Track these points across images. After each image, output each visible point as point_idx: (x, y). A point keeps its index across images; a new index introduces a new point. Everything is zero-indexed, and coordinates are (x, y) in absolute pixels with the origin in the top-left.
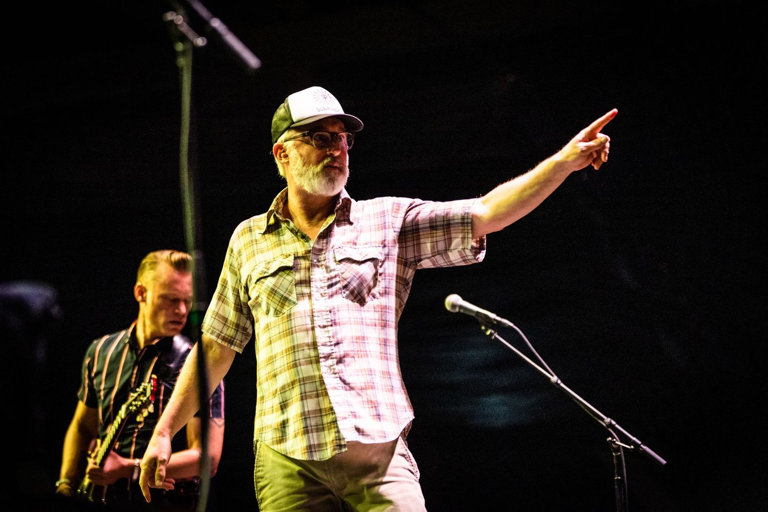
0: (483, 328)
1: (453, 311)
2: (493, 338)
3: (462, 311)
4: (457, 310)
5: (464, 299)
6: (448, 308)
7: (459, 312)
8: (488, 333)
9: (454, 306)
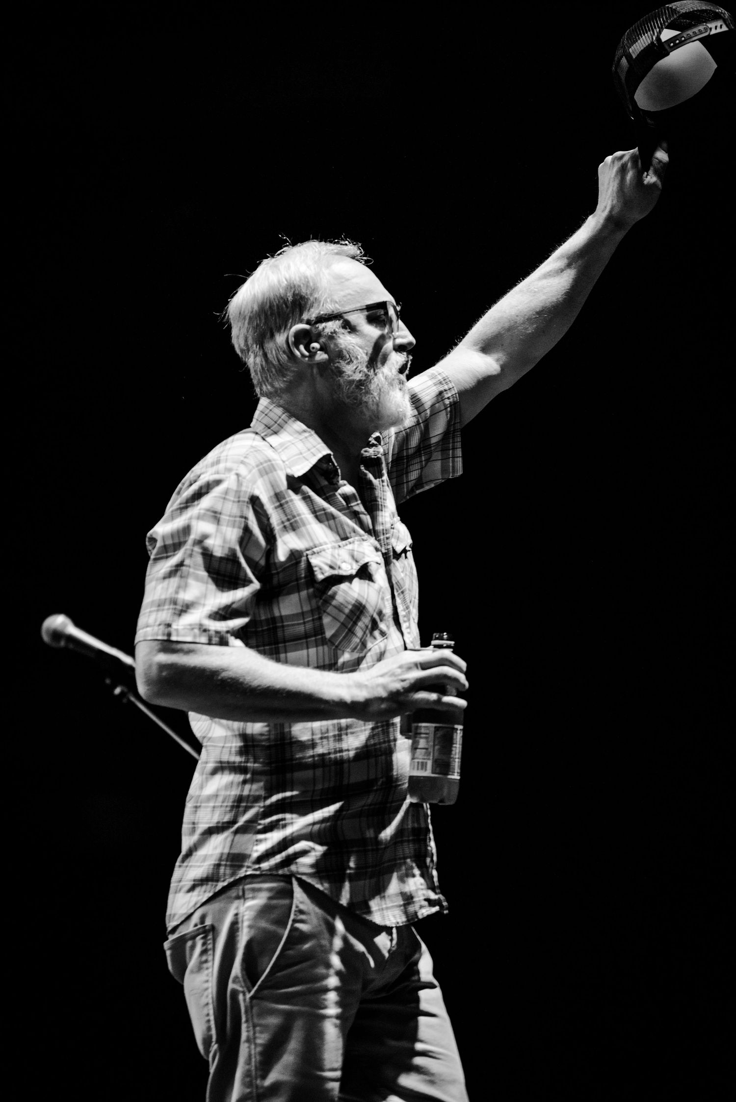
0: (108, 681)
1: (54, 645)
2: (125, 701)
3: (71, 646)
4: (63, 643)
5: (78, 624)
6: (46, 638)
7: (66, 649)
8: (118, 691)
9: (57, 635)
